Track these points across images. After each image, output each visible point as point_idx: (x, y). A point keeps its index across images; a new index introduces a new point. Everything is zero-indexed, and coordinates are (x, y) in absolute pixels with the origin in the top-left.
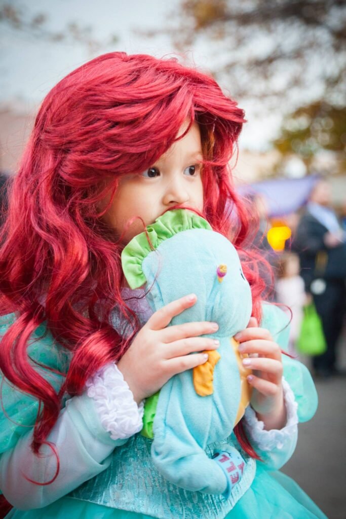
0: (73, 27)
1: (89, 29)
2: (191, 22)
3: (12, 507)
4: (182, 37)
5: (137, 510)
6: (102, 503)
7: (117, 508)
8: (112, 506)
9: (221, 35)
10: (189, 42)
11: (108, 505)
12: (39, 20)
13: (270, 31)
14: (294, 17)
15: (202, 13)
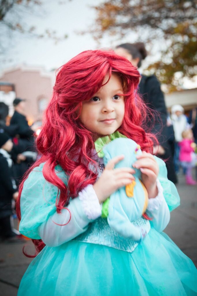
0: (47, 31)
1: (55, 32)
2: (100, 27)
3: (45, 245)
4: (97, 34)
5: (100, 244)
6: (85, 242)
7: (91, 243)
8: (89, 242)
9: (114, 33)
10: (101, 37)
11: (87, 242)
12: (32, 29)
13: (136, 31)
14: (146, 25)
15: (105, 24)
